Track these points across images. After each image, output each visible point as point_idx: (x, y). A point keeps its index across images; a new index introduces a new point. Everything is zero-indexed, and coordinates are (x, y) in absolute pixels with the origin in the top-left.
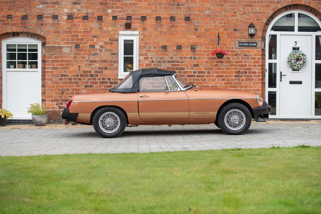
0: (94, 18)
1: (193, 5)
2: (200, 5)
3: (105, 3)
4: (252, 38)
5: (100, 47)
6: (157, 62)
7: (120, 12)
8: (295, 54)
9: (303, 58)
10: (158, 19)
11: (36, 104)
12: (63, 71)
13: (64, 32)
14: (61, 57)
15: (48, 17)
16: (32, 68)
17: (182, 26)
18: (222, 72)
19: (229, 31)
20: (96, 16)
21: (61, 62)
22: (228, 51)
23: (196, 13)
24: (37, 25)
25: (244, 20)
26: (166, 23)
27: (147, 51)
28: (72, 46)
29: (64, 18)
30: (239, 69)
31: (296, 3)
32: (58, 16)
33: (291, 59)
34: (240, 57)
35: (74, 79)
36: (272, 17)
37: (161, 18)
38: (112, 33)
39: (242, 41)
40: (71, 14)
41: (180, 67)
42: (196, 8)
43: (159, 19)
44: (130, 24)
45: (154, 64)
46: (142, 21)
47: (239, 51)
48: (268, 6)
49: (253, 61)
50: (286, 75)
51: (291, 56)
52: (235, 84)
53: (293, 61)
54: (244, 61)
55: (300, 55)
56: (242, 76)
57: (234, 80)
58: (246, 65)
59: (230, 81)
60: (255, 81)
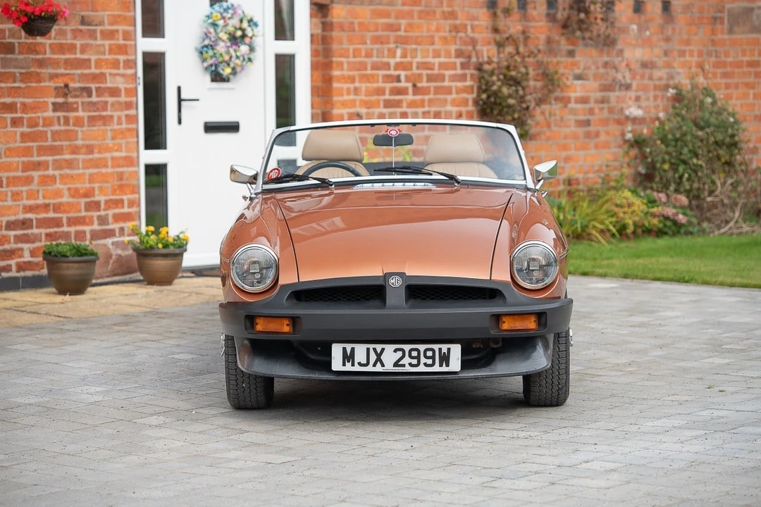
8: (229, 18)
9: (250, 35)
18: (10, 92)
30: (66, 80)
49: (110, 45)
50: (198, 100)
51: (214, 25)
52: (54, 140)
53: (222, 44)
54: (82, 45)
55: (241, 21)
56: (75, 106)
57: (51, 124)
58: (89, 60)
59: (40, 128)
60: (116, 127)
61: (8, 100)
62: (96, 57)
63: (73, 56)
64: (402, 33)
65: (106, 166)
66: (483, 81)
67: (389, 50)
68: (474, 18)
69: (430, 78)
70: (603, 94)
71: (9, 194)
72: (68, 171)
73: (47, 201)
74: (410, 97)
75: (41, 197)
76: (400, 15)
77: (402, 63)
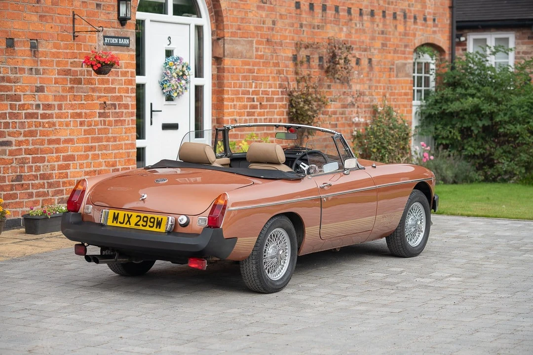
4: (122, 26)
8: (178, 65)
18: (80, 106)
19: (90, 8)
30: (105, 99)
39: (109, 32)
49: (125, 80)
50: (161, 111)
51: (170, 68)
52: (99, 134)
53: (174, 79)
54: (112, 79)
55: (183, 66)
56: (109, 114)
57: (97, 125)
58: (115, 88)
59: (93, 127)
60: (127, 126)
61: (78, 111)
62: (119, 86)
63: (108, 86)
64: (255, 74)
65: (122, 149)
66: (292, 102)
67: (250, 83)
68: (287, 66)
69: (268, 100)
70: (343, 109)
71: (78, 164)
72: (105, 152)
73: (95, 169)
74: (259, 110)
75: (92, 167)
76: (255, 64)
77: (255, 90)
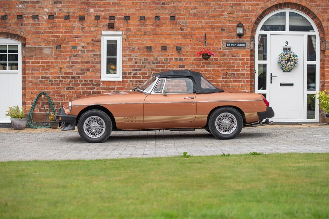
0: (76, 18)
1: (178, 4)
2: (186, 4)
3: (87, 2)
4: (240, 38)
5: (82, 48)
6: (141, 63)
7: (103, 11)
8: (286, 55)
9: (295, 59)
10: (142, 18)
11: (15, 107)
12: (44, 73)
13: (45, 32)
14: (42, 58)
15: (28, 17)
16: (12, 70)
17: (167, 26)
18: (209, 74)
19: (217, 31)
20: (77, 15)
21: (41, 64)
22: (215, 52)
23: (182, 12)
24: (17, 25)
25: (232, 19)
26: (150, 23)
27: (131, 52)
28: (53, 47)
29: (45, 17)
30: (227, 71)
31: (286, 2)
32: (38, 15)
33: (282, 60)
34: (228, 58)
35: (55, 81)
36: (261, 17)
37: (145, 18)
38: (95, 33)
39: (230, 41)
40: (52, 13)
41: (165, 68)
42: (181, 7)
43: (144, 18)
44: (113, 23)
45: (138, 65)
46: (126, 21)
47: (227, 52)
48: (257, 5)
49: (242, 62)
50: (276, 77)
51: (281, 56)
52: (222, 86)
53: (283, 62)
54: (232, 62)
55: (291, 55)
56: (229, 78)
57: (221, 82)
59: (218, 83)
60: (243, 83)
62: (237, 65)
63: (229, 65)
